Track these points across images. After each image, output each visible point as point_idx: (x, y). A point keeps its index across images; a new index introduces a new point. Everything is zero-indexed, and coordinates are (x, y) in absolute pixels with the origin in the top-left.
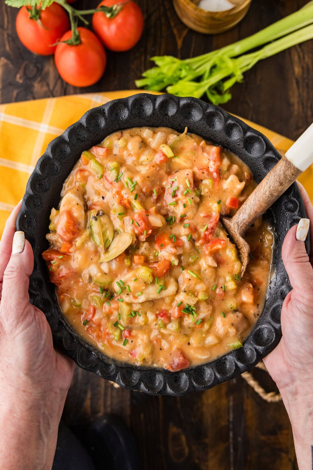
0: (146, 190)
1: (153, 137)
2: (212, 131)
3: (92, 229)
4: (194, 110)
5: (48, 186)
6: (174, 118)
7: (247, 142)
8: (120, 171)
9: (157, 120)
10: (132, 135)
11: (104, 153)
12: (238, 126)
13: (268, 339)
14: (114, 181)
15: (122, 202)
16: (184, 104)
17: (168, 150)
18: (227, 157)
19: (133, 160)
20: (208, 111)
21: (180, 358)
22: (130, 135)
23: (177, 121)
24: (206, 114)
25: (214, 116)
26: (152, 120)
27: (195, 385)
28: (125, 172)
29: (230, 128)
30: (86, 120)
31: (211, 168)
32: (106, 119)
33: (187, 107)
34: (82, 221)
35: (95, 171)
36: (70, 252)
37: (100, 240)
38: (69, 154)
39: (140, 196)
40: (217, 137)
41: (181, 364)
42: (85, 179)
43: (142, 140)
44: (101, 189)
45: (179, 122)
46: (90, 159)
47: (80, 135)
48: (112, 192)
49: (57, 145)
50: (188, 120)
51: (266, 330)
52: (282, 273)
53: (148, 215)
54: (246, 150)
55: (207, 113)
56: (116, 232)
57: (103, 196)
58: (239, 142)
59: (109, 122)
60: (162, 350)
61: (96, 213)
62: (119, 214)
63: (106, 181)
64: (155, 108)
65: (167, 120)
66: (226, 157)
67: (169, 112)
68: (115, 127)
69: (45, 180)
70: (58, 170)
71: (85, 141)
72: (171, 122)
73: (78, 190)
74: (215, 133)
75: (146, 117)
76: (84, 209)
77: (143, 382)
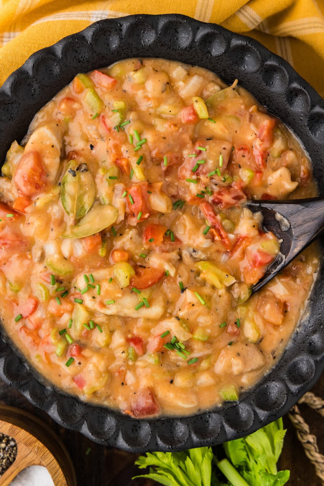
0: (156, 155)
1: (185, 81)
2: (268, 91)
3: (64, 187)
4: (249, 56)
5: (16, 114)
6: (219, 59)
7: (313, 119)
8: (127, 117)
9: (194, 56)
10: (156, 69)
11: (109, 84)
12: (306, 94)
13: (276, 402)
14: (115, 128)
15: (119, 162)
16: (237, 45)
17: (202, 109)
18: (283, 138)
19: (150, 106)
20: (269, 63)
21: (148, 401)
22: (154, 69)
23: (222, 64)
24: (264, 66)
25: (275, 71)
26: (186, 54)
27: (159, 443)
28: (134, 120)
29: (294, 93)
30: (92, 34)
31: (256, 148)
32: (122, 39)
33: (241, 49)
34: (53, 172)
35: (90, 106)
36: (25, 212)
37: (73, 206)
38: (56, 75)
39: (145, 161)
40: (273, 100)
41: (147, 408)
42: (73, 114)
43: (168, 81)
44: (91, 133)
45: (224, 67)
46: (87, 87)
47: (79, 52)
48: (108, 144)
49: (42, 59)
50: (238, 67)
51: (276, 390)
52: (319, 316)
53: (149, 192)
54: (310, 129)
55: (266, 65)
56: (97, 201)
57: (92, 145)
58: (302, 116)
59: (124, 44)
60: (125, 385)
61: (77, 167)
62: (110, 177)
63: (102, 124)
64: (195, 40)
65: (208, 60)
66: (280, 137)
67: (213, 50)
68: (132, 52)
69: (13, 105)
70: (34, 94)
71: (83, 63)
72: (213, 64)
73: (57, 125)
74: (271, 94)
75: (179, 49)
76: (60, 155)
77: (87, 422)
